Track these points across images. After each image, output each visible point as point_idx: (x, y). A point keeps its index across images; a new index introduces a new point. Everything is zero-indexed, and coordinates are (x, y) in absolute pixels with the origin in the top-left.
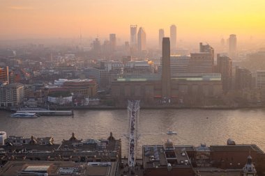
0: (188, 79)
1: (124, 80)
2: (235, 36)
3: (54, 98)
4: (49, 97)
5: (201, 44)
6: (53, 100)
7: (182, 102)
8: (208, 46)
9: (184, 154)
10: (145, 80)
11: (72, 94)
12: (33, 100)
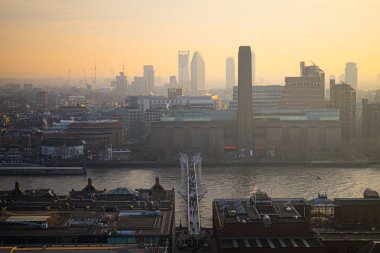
0: (282, 118)
1: (172, 119)
2: (355, 64)
3: (53, 148)
4: (43, 147)
5: (302, 64)
6: (51, 150)
7: (272, 155)
8: (314, 67)
9: (289, 208)
10: (208, 119)
11: (84, 142)
12: (17, 151)
